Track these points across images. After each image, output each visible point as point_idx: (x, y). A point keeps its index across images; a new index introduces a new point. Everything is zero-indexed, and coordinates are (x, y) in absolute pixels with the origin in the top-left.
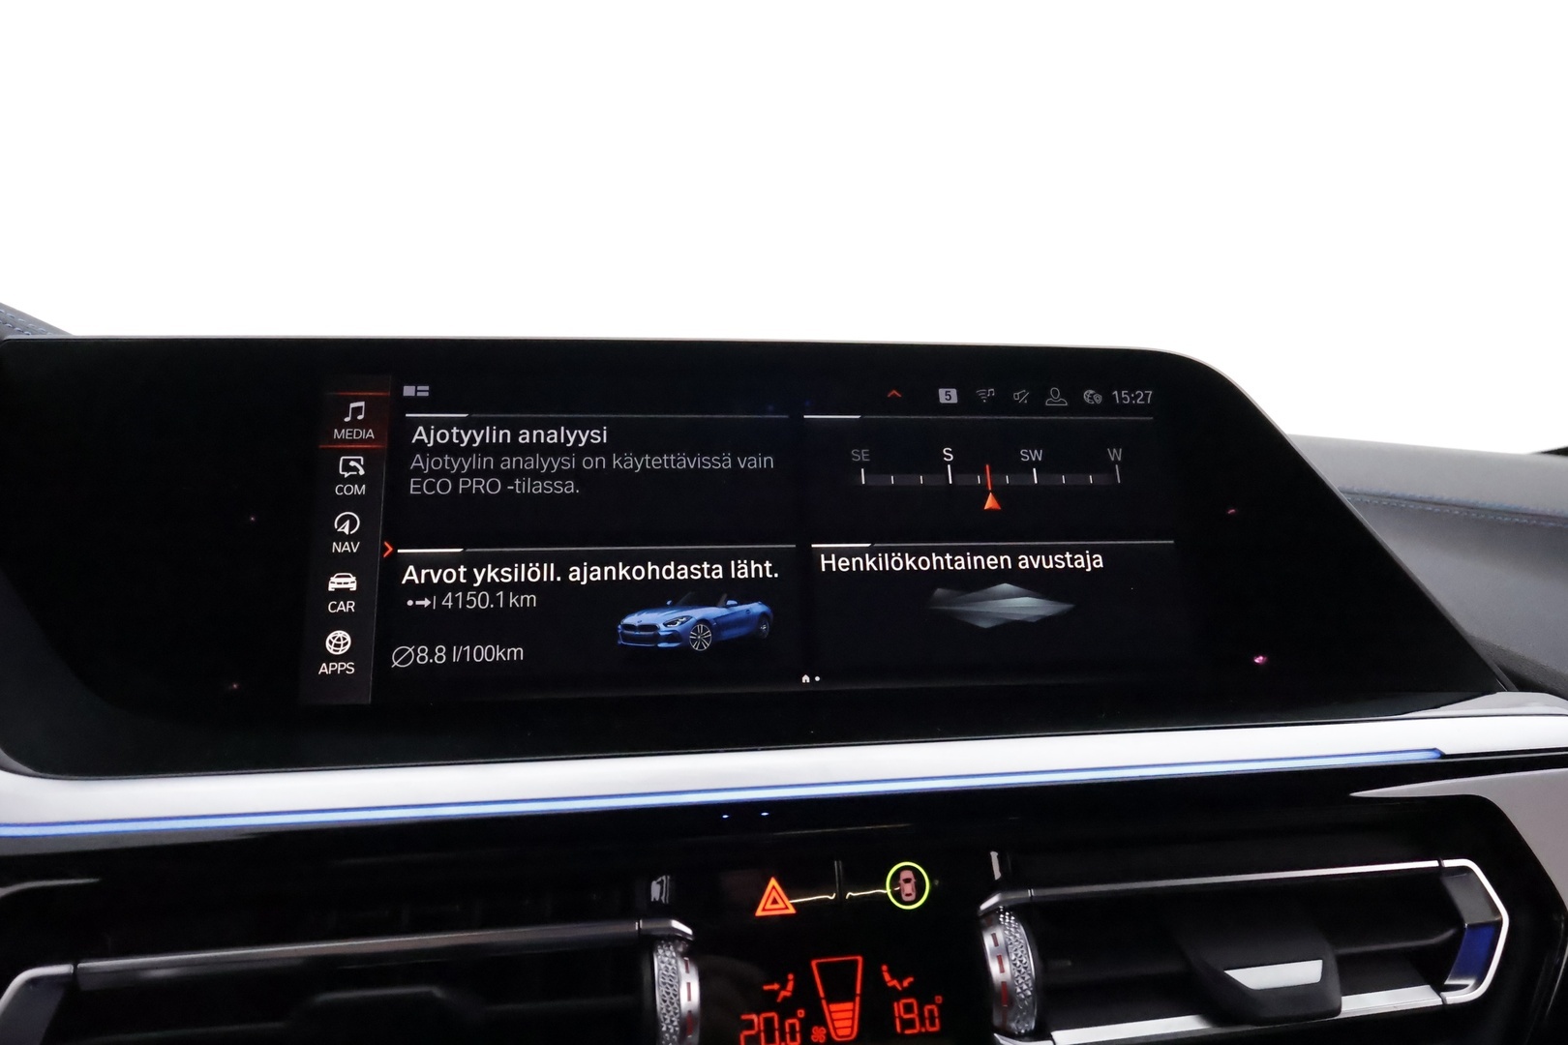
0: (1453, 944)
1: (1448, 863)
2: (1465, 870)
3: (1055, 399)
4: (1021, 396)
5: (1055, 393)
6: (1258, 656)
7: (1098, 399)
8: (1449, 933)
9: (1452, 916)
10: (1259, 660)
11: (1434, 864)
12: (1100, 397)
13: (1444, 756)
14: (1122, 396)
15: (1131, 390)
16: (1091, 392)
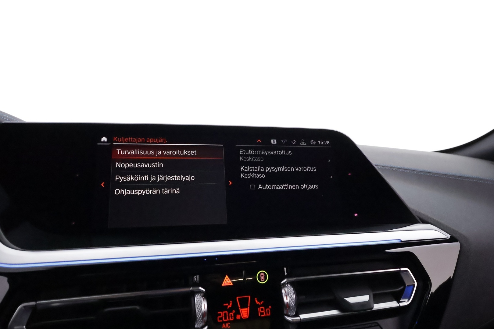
0: (403, 290)
1: (402, 269)
2: (407, 271)
3: (303, 143)
4: (294, 142)
5: (303, 141)
6: (355, 214)
7: (315, 143)
8: (402, 287)
9: (403, 283)
10: (356, 215)
11: (398, 269)
12: (315, 142)
13: (402, 241)
14: (321, 142)
15: (323, 141)
16: (313, 141)
